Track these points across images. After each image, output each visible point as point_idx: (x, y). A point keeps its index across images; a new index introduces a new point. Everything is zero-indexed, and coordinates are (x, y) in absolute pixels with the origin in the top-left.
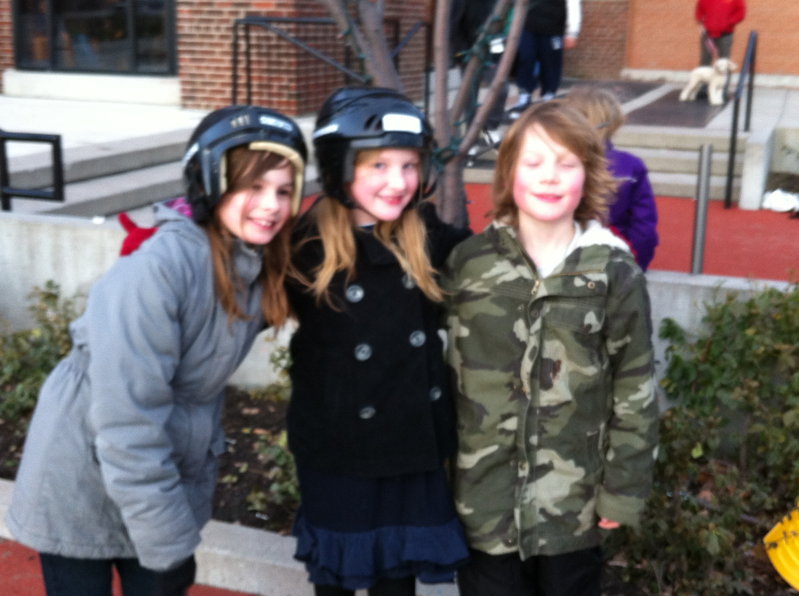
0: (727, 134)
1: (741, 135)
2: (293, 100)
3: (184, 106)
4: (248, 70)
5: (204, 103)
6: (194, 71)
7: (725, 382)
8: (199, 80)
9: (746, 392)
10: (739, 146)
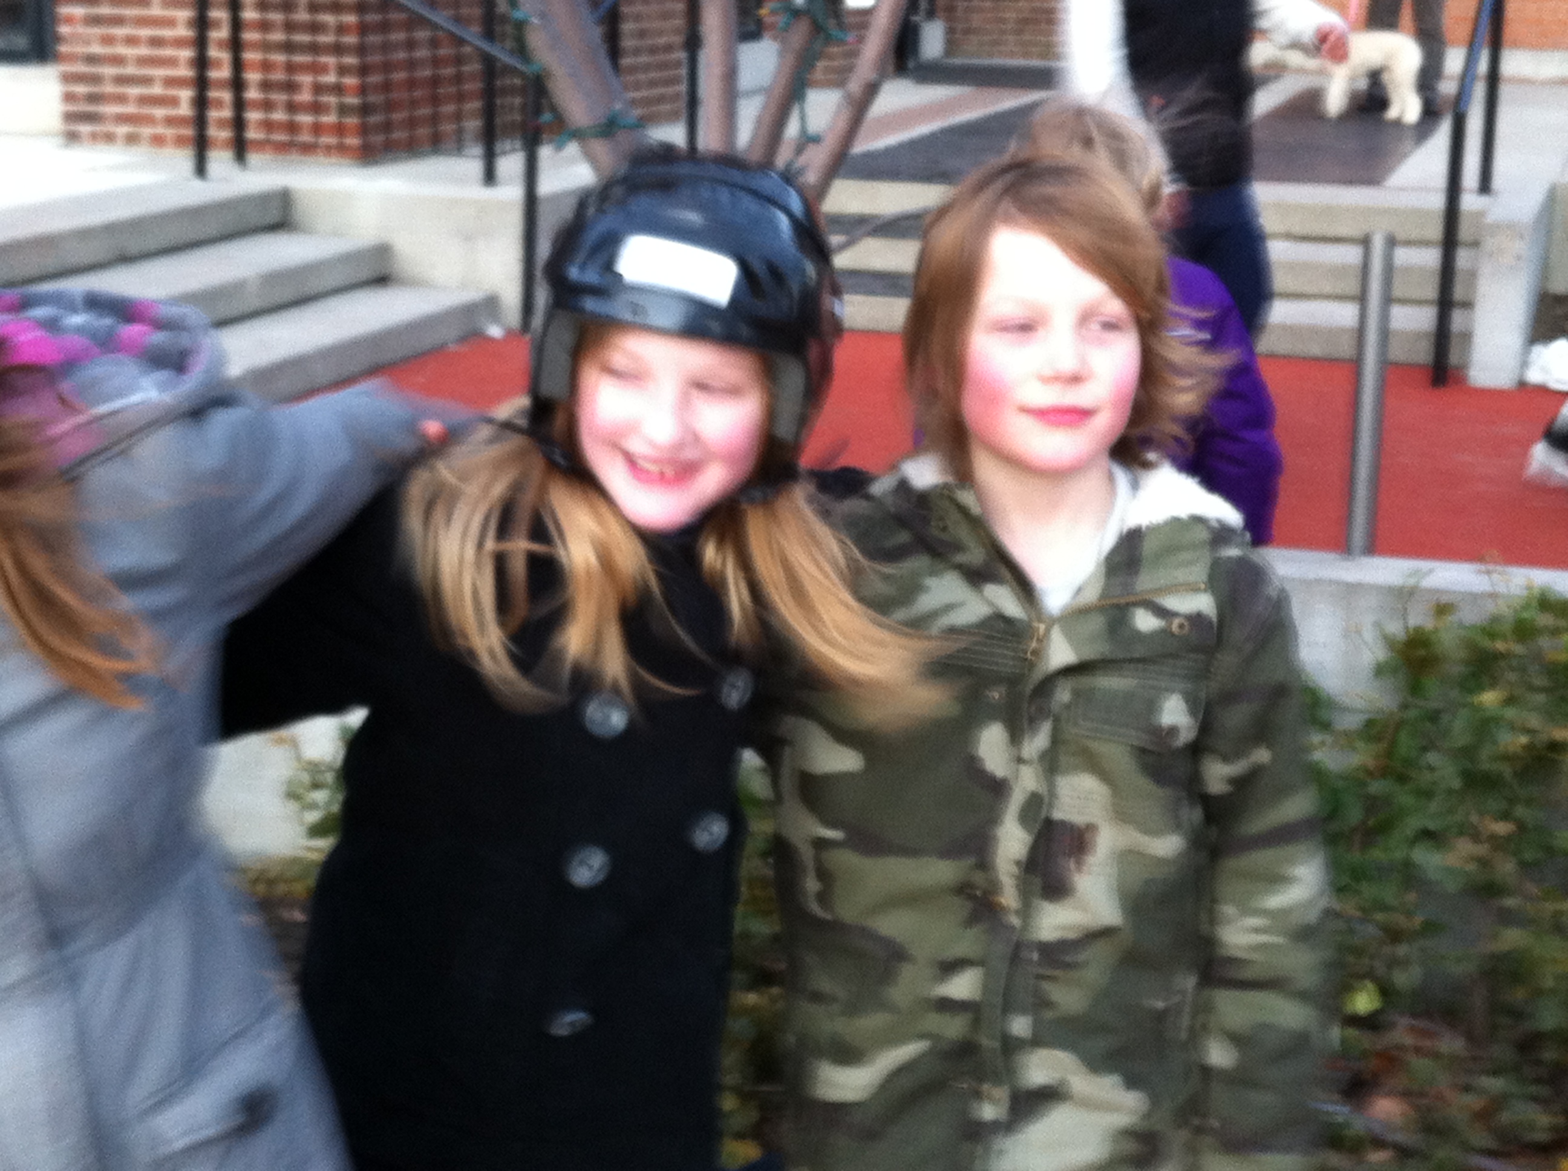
0: (1437, 201)
1: (1470, 201)
2: (352, 121)
3: (72, 137)
4: (236, 45)
5: (122, 130)
6: (97, 49)
7: (1431, 826)
8: (109, 71)
9: (1482, 850)
10: (1465, 232)
